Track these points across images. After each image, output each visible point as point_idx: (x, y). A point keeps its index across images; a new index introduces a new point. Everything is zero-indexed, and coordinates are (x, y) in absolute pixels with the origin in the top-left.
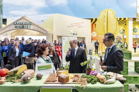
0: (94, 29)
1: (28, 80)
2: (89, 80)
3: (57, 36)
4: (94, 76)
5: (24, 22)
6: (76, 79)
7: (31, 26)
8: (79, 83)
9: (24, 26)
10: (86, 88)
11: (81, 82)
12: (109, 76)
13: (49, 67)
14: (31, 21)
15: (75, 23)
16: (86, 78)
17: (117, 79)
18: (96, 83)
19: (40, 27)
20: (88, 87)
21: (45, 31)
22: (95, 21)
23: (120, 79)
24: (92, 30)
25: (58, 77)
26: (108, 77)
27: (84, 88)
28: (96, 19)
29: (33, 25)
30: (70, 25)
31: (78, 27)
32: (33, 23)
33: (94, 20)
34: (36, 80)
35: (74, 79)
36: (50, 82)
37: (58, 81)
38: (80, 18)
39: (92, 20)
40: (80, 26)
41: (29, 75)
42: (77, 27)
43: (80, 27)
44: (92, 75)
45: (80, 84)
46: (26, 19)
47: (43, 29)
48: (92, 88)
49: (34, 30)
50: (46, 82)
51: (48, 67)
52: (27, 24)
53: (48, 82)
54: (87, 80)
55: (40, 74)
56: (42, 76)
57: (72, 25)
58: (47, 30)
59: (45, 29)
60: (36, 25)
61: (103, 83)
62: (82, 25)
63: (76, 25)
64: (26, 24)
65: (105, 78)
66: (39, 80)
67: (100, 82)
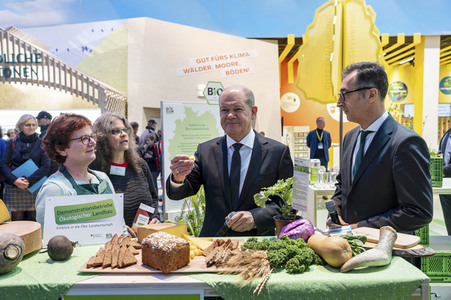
0: (291, 80)
1: (8, 259)
2: (278, 256)
3: (142, 111)
4: (299, 241)
5: (11, 52)
6: (222, 253)
7: (40, 67)
8: (236, 269)
9: (12, 68)
10: (264, 290)
11: (242, 264)
12: (364, 239)
13: (104, 212)
14: (40, 49)
15: (214, 56)
16: (263, 249)
17: (394, 254)
18: (307, 270)
19: (75, 74)
20: (273, 286)
21: (97, 87)
22: (295, 49)
23: (409, 250)
24: (284, 86)
25: (140, 251)
26: (359, 243)
27: (258, 290)
28: (299, 41)
29: (47, 64)
30: (197, 66)
31: (227, 73)
32: (47, 58)
33: (291, 43)
34: (48, 262)
35: (210, 257)
36: (109, 270)
37: (140, 263)
38: (236, 37)
39: (282, 42)
40: (234, 68)
41: (12, 241)
42: (223, 71)
43: (235, 72)
44: (291, 236)
45: (238, 273)
46: (18, 42)
47: (87, 80)
48: (291, 287)
49: (53, 85)
50: (88, 267)
51: (101, 212)
52: (22, 59)
53: (96, 270)
54: (268, 259)
55: (66, 239)
56: (74, 244)
57: (202, 65)
58: (103, 84)
59: (97, 82)
60: (58, 65)
61: (337, 268)
62: (243, 63)
63: (218, 63)
64: (19, 62)
65: (345, 248)
66: (57, 265)
67: (324, 264)
